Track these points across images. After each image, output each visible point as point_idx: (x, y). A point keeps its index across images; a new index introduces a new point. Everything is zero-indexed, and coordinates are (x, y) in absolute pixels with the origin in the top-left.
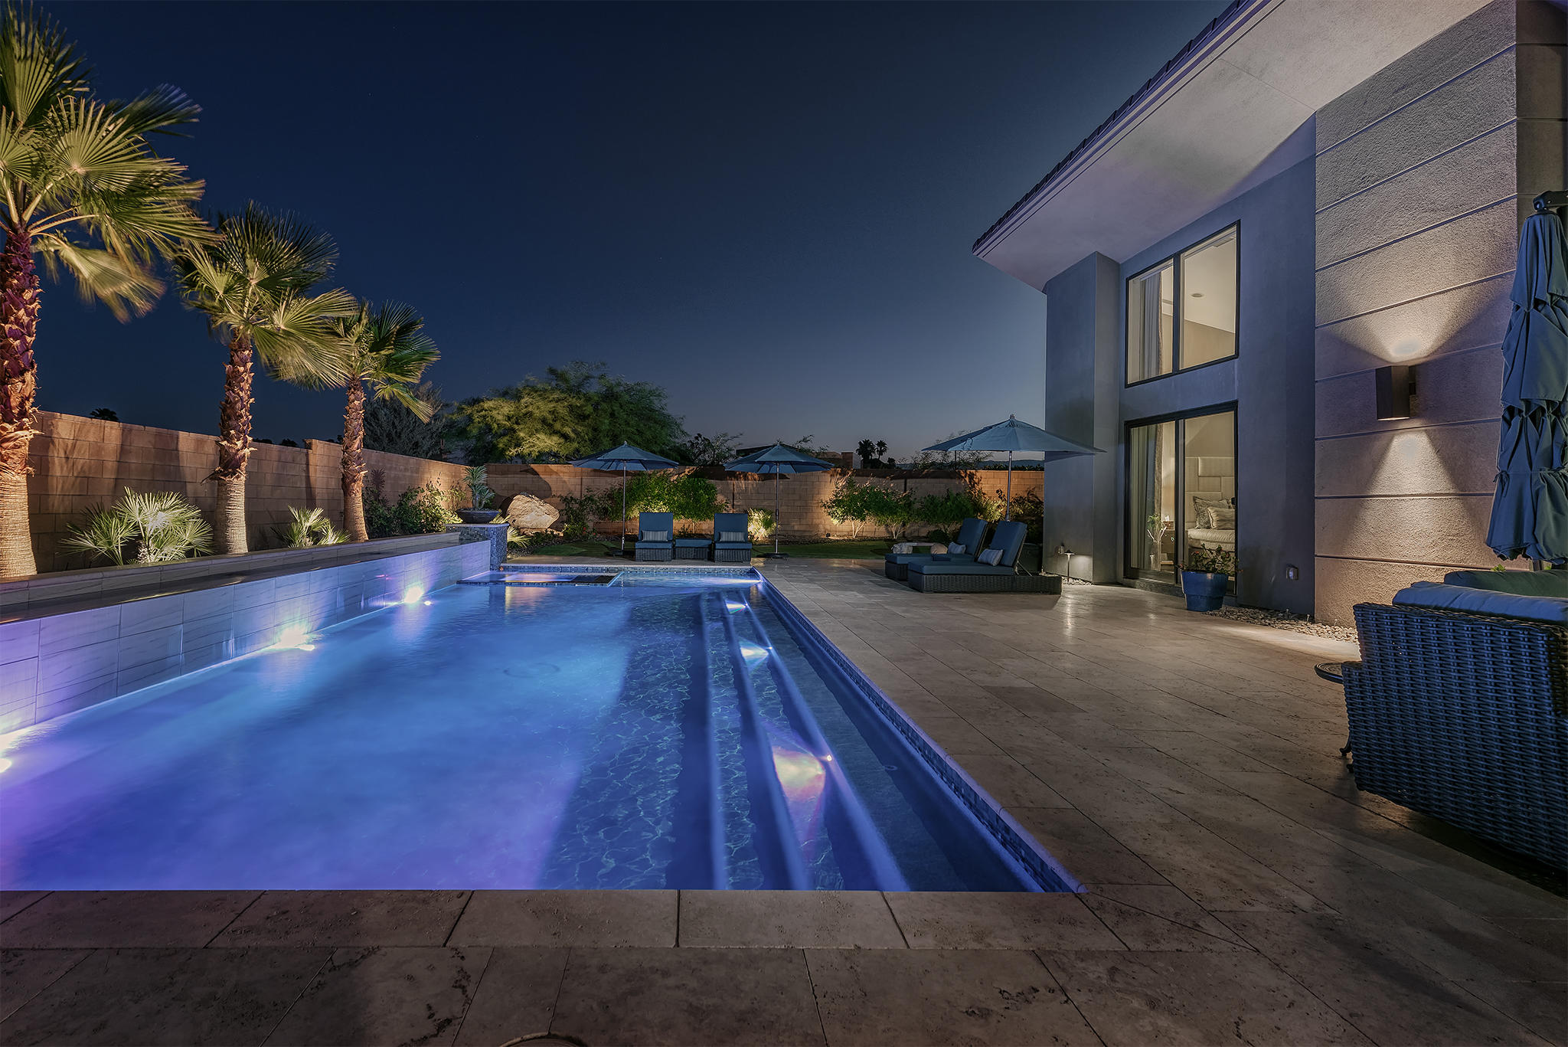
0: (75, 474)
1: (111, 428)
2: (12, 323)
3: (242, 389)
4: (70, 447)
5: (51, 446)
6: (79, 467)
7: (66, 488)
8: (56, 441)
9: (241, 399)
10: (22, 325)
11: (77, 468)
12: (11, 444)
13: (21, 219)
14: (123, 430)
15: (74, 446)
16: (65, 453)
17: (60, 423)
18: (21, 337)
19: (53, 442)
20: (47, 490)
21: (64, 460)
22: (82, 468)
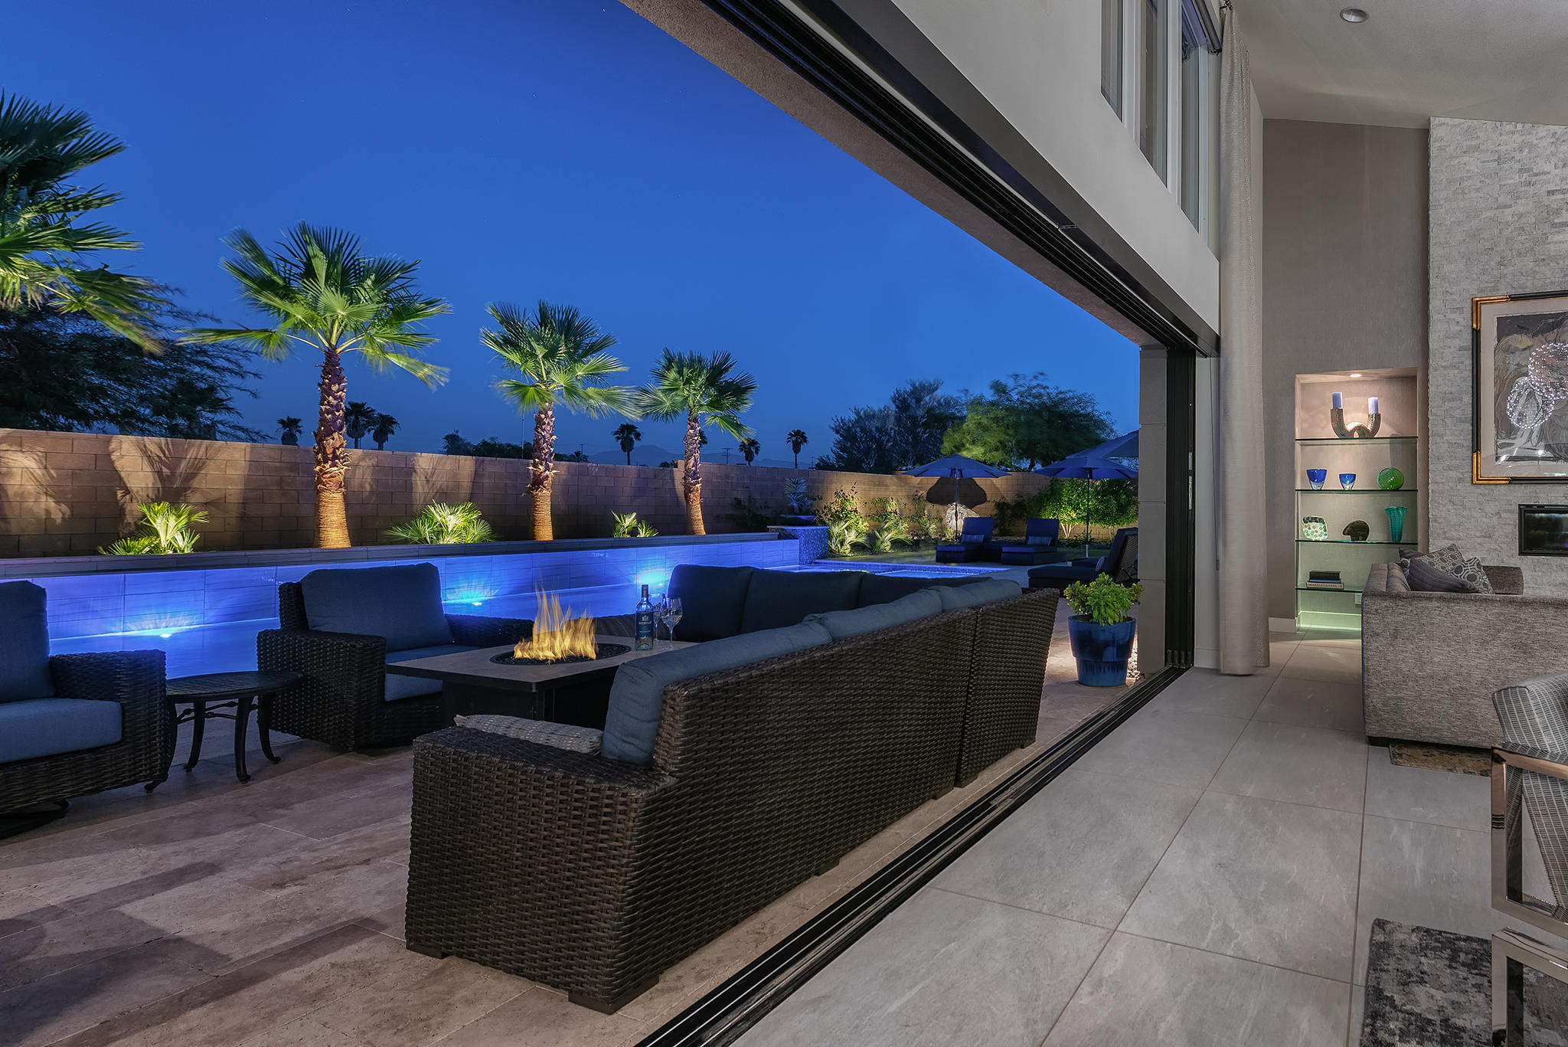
0: (435, 491)
1: (465, 460)
2: (326, 405)
3: (544, 430)
4: (429, 474)
5: (414, 474)
6: (438, 487)
7: (427, 500)
8: (418, 471)
9: (544, 437)
10: (332, 406)
11: (436, 487)
12: (329, 475)
13: (330, 344)
14: (476, 461)
15: (433, 474)
16: (426, 477)
17: (420, 459)
18: (332, 413)
19: (415, 472)
20: (412, 501)
21: (425, 482)
22: (440, 487)
